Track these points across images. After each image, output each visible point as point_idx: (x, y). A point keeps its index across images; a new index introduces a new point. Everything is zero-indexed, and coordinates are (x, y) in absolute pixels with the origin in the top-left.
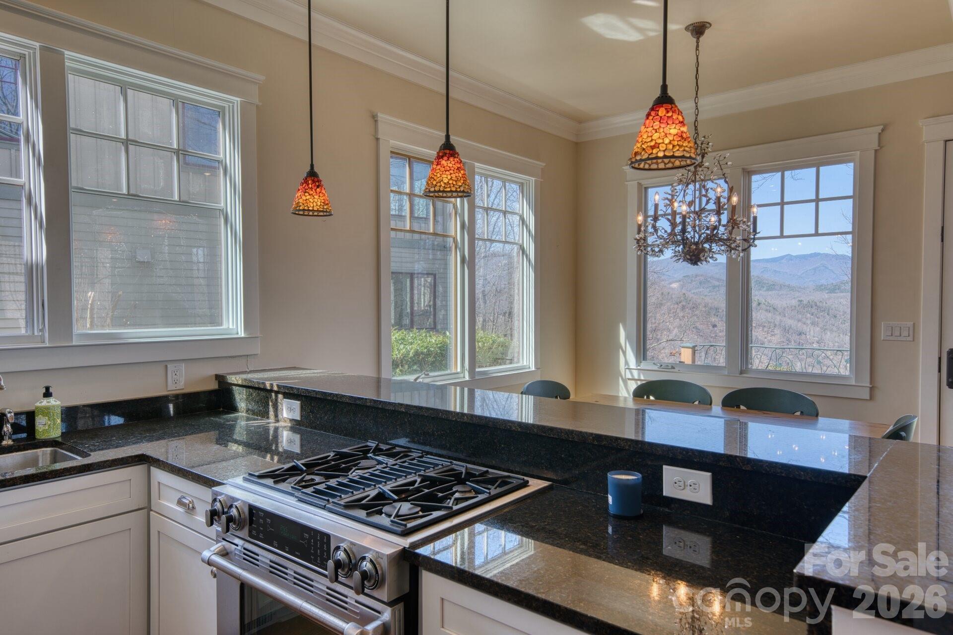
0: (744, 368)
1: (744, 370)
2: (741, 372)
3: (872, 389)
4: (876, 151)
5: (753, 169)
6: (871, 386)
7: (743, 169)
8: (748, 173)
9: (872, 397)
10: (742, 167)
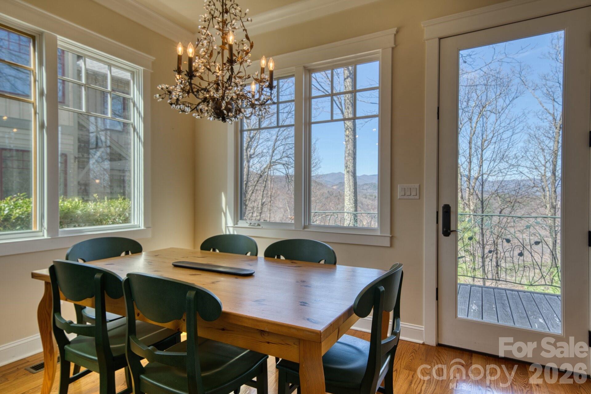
0: (307, 224)
1: (307, 226)
2: (305, 227)
3: (392, 238)
4: (393, 48)
5: (312, 68)
6: (391, 236)
7: (305, 68)
8: (309, 71)
9: (392, 245)
10: (303, 65)
